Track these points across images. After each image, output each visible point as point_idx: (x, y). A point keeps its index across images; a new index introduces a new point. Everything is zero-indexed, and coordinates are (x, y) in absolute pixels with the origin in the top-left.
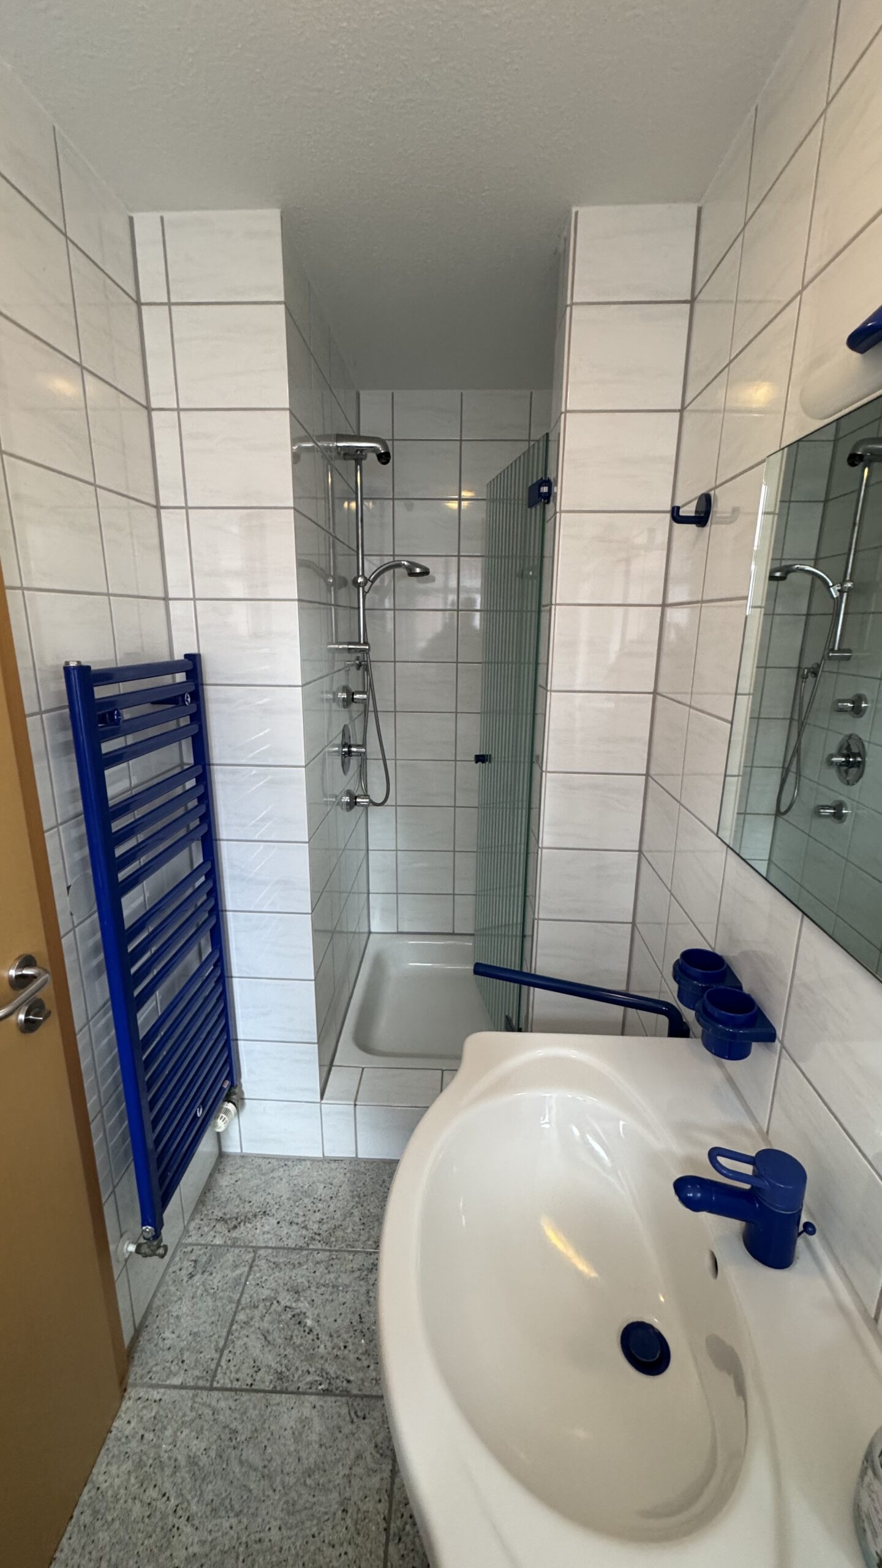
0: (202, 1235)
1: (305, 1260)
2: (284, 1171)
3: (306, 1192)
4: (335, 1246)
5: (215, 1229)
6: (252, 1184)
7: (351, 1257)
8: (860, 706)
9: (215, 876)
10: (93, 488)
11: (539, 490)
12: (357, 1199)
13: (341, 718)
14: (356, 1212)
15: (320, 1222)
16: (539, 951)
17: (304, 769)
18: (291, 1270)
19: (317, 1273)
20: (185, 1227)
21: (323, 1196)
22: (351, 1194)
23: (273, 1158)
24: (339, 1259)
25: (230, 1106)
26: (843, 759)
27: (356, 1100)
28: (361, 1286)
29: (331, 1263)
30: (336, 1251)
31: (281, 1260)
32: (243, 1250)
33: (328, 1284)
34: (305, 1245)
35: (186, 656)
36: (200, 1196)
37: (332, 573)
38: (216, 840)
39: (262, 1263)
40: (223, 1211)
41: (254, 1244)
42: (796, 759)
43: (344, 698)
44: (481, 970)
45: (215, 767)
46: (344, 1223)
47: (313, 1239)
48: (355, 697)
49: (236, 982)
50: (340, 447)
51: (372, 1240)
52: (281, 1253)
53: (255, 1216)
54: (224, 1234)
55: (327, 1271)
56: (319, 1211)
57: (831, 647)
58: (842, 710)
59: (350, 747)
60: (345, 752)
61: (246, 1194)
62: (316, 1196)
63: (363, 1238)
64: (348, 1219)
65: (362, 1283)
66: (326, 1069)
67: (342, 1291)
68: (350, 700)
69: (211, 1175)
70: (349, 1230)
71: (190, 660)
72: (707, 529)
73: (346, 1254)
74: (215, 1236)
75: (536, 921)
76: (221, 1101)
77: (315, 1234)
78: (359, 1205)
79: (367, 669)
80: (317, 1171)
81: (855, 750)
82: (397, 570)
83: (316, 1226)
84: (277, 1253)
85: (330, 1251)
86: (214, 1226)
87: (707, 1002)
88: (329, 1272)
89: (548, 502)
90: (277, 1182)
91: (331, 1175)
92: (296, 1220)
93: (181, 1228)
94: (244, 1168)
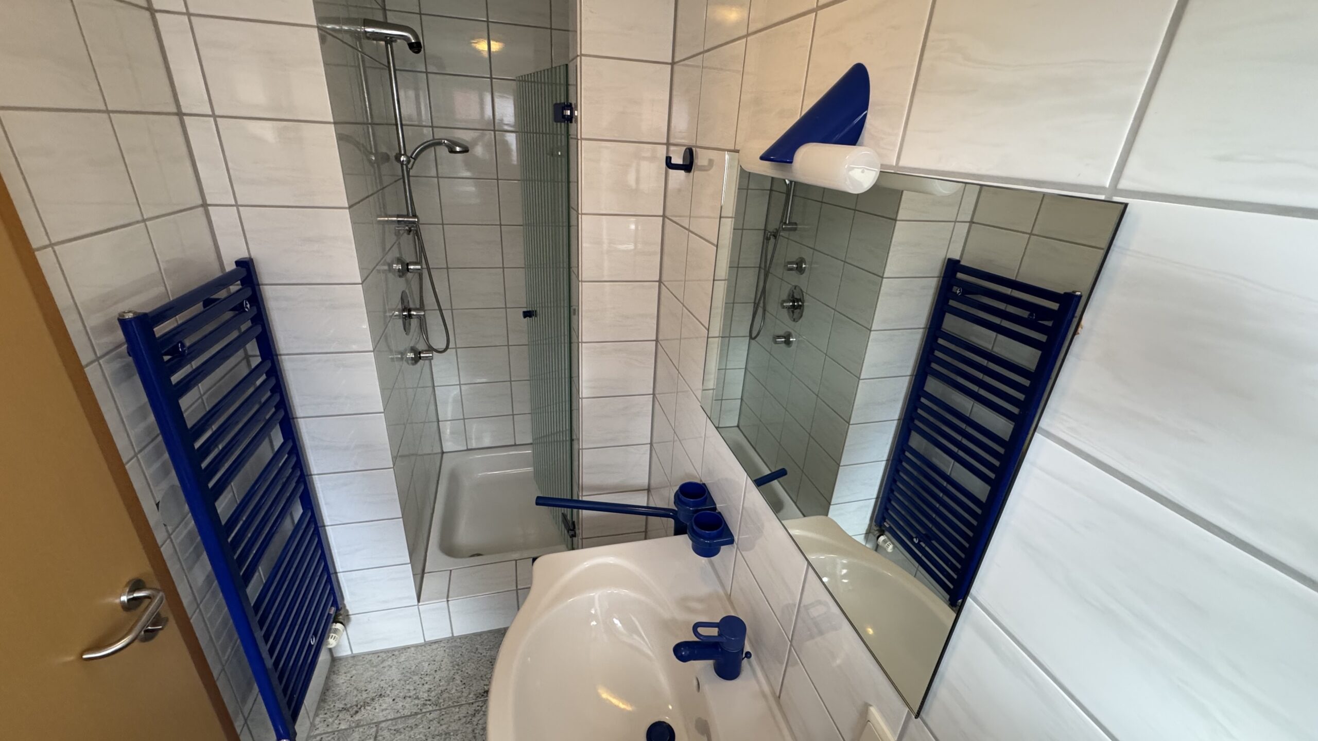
0: (328, 726)
1: (420, 721)
2: (393, 660)
3: (413, 672)
4: (443, 705)
5: (339, 718)
6: (365, 677)
7: (457, 710)
8: (801, 267)
9: (297, 450)
10: (105, 116)
11: (563, 112)
12: (457, 667)
13: (399, 285)
14: (457, 677)
15: (429, 691)
16: (584, 471)
17: (372, 353)
18: (409, 731)
19: (431, 728)
20: (311, 723)
21: (428, 671)
22: (451, 665)
23: (381, 652)
24: (446, 713)
25: (339, 626)
26: (791, 304)
27: (448, 597)
28: (467, 728)
29: (441, 718)
30: (445, 709)
31: (401, 727)
32: (366, 727)
33: (441, 734)
34: (419, 711)
35: (238, 263)
36: (321, 697)
37: (373, 151)
38: (293, 418)
39: (386, 733)
40: (343, 702)
41: (376, 721)
42: (763, 298)
43: (399, 269)
44: (540, 501)
45: (283, 357)
46: (448, 687)
47: (425, 705)
48: (409, 267)
49: (329, 530)
50: (369, 32)
51: (472, 694)
52: (399, 722)
53: (373, 699)
54: (348, 720)
55: (439, 725)
56: (427, 683)
57: (784, 221)
58: (791, 269)
59: (409, 310)
60: (405, 315)
61: (361, 685)
62: (422, 673)
63: (465, 694)
64: (451, 683)
65: (468, 725)
66: (419, 577)
67: (453, 735)
68: (406, 270)
69: (327, 678)
70: (453, 691)
71: (242, 267)
72: (691, 174)
73: (453, 709)
74: (340, 724)
75: (581, 451)
76: (330, 624)
77: (426, 700)
78: (459, 671)
79: (417, 234)
80: (421, 654)
81: (797, 296)
82: (438, 148)
83: (426, 695)
84: (396, 722)
85: (440, 710)
86: (338, 716)
87: (693, 524)
88: (441, 725)
89: (571, 122)
90: (388, 670)
91: (433, 654)
92: (408, 695)
93: (308, 724)
94: (356, 665)
